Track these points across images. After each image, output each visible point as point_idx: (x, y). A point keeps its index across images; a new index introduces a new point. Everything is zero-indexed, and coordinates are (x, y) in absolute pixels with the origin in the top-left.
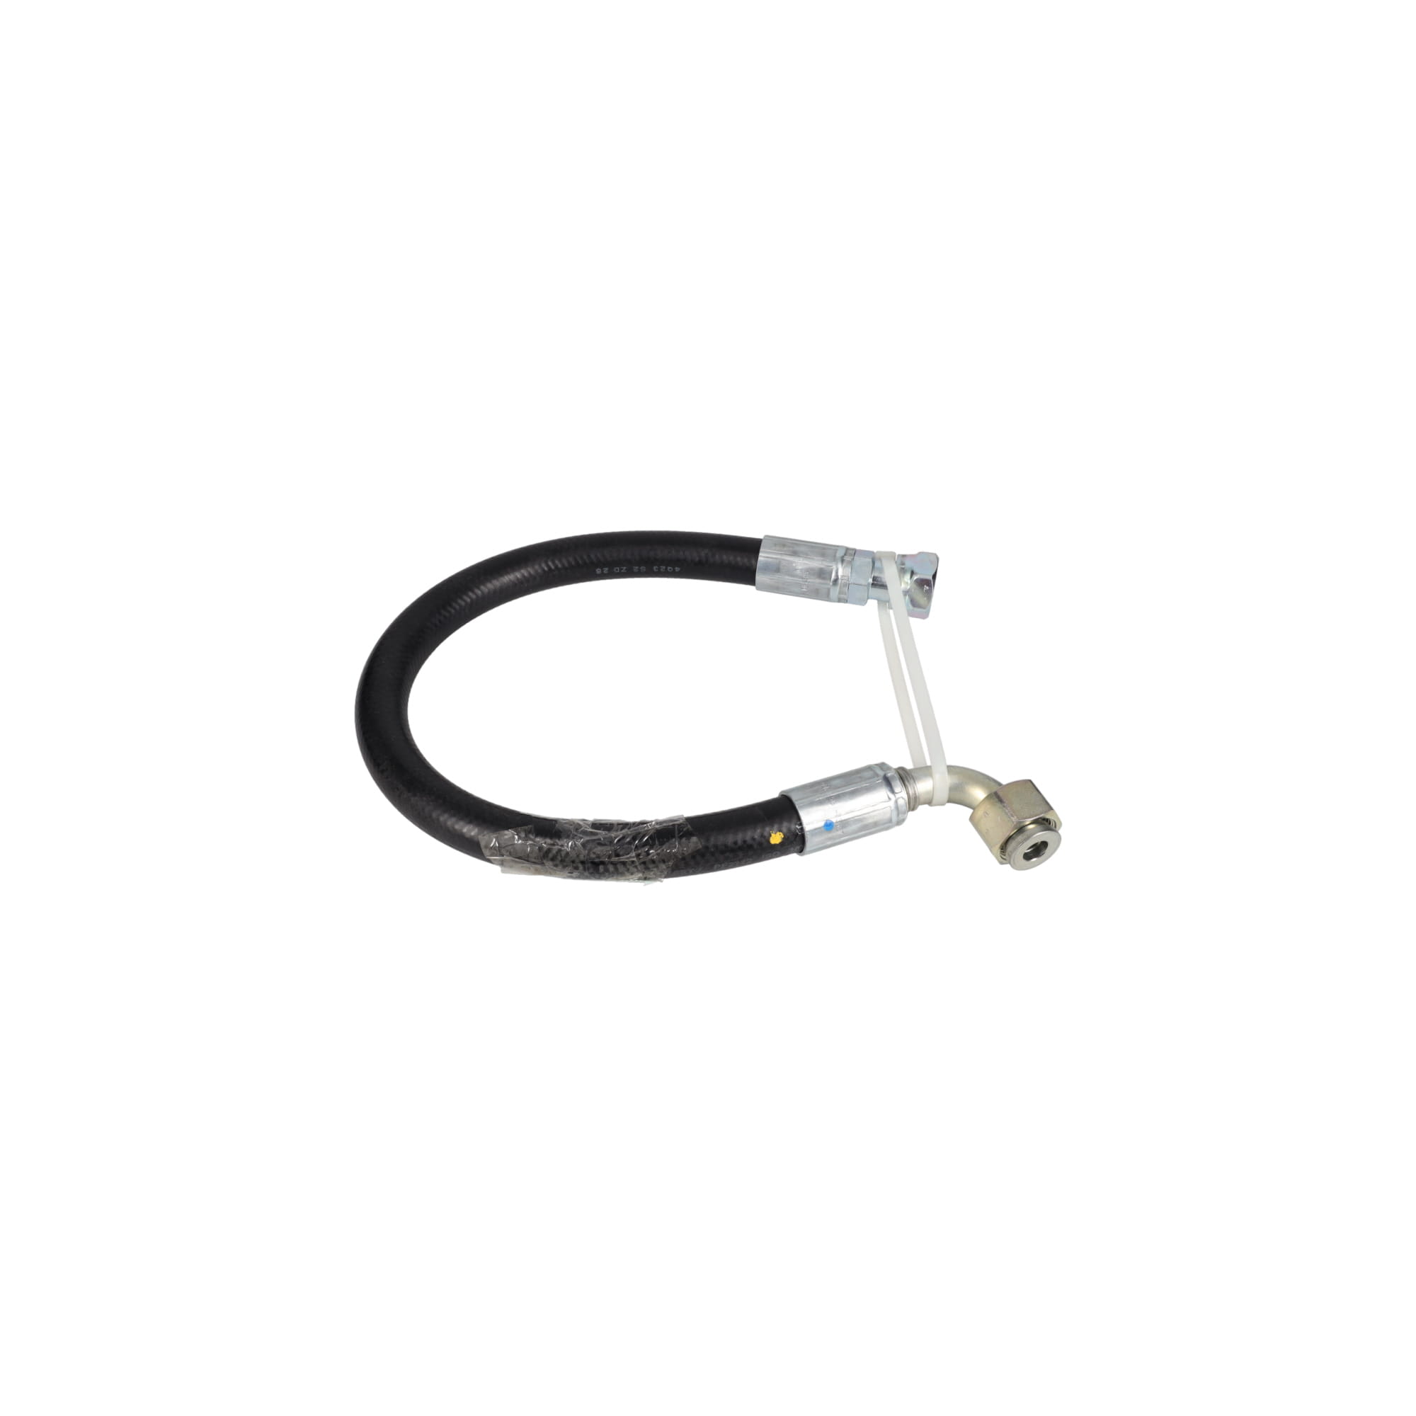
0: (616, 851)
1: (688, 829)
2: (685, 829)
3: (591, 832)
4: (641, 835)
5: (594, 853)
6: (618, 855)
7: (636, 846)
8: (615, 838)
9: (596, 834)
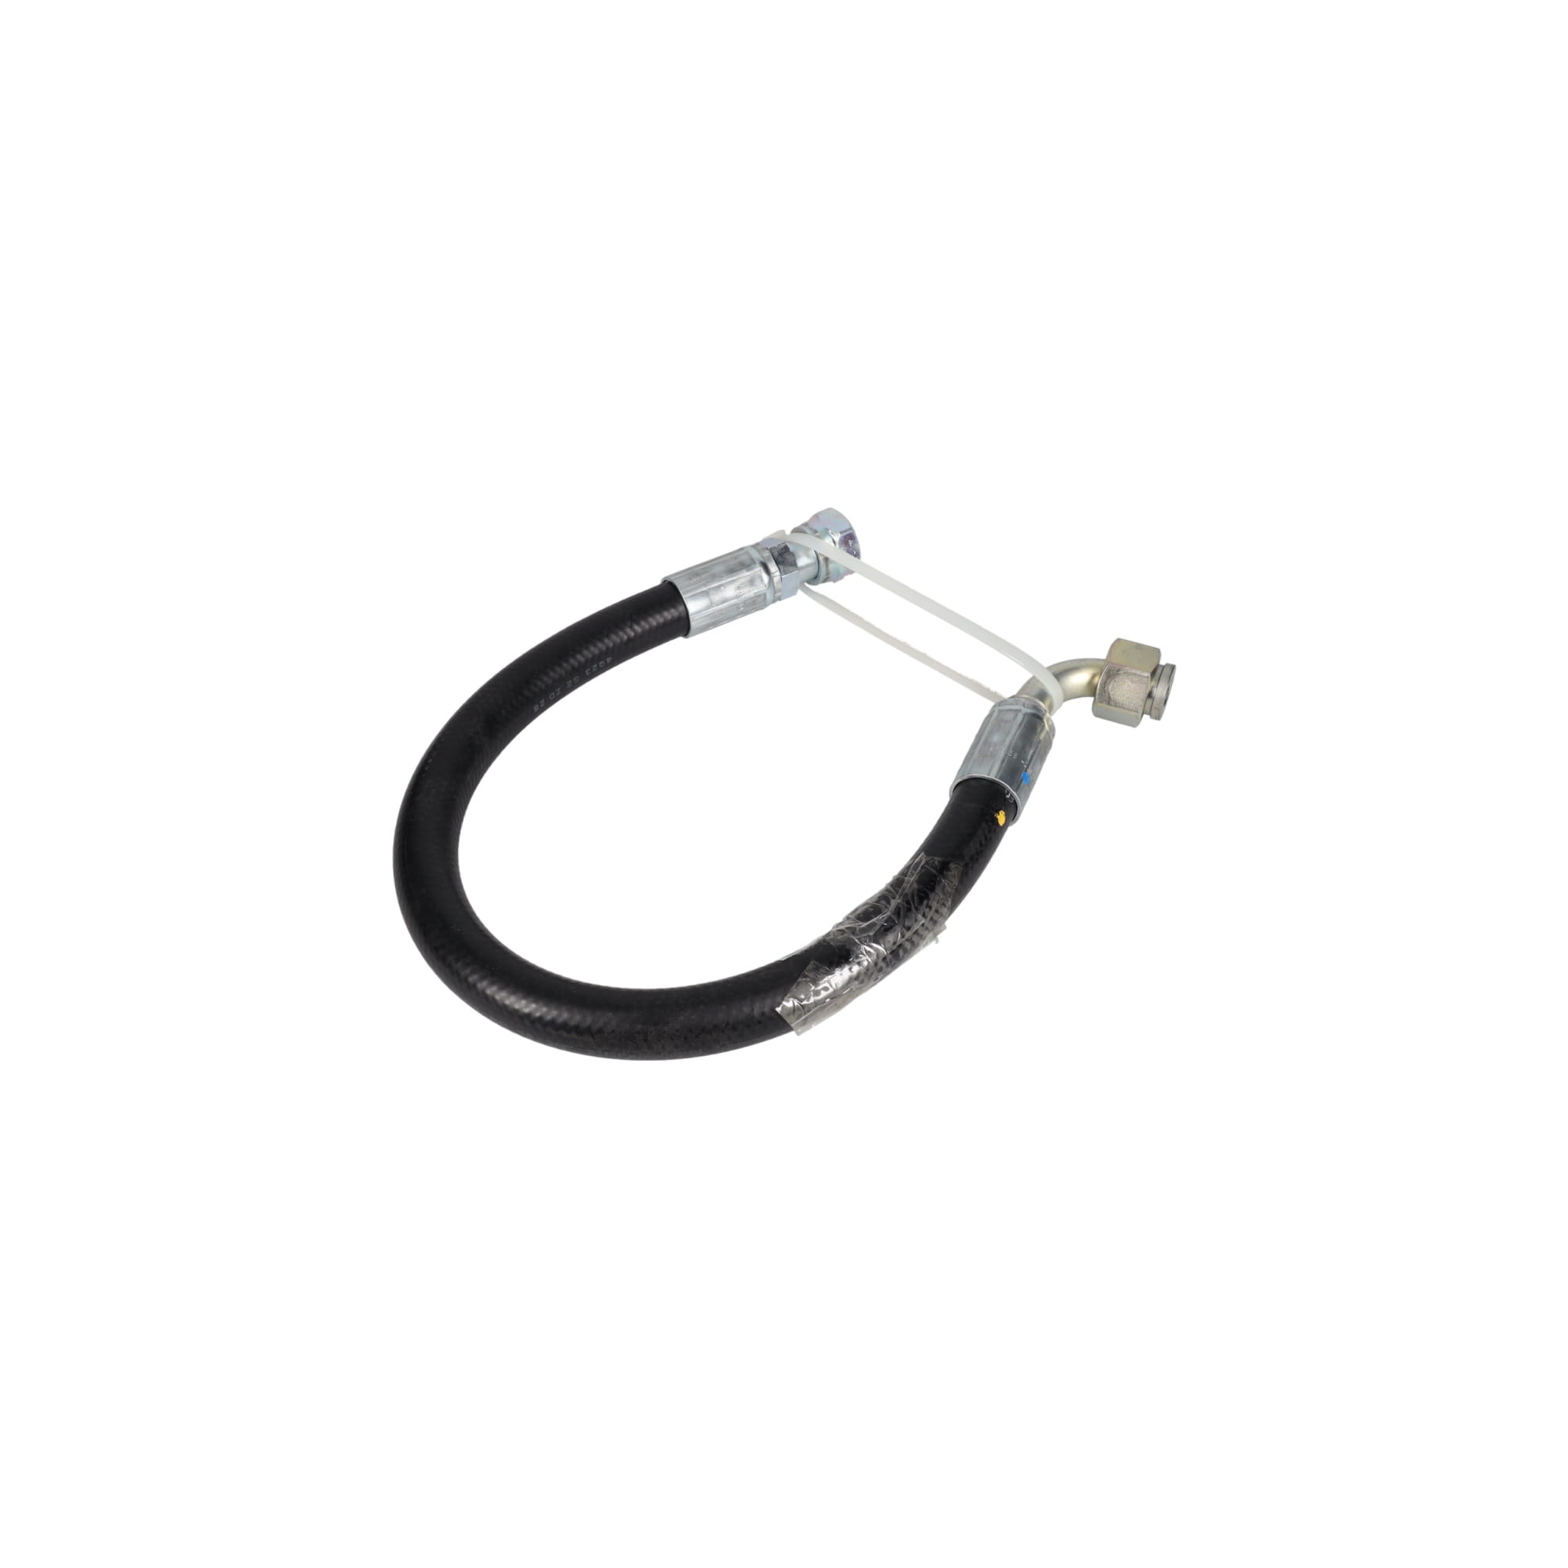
0: (904, 926)
1: (938, 862)
2: (936, 863)
3: (868, 925)
6: (908, 929)
7: (917, 908)
9: (874, 924)
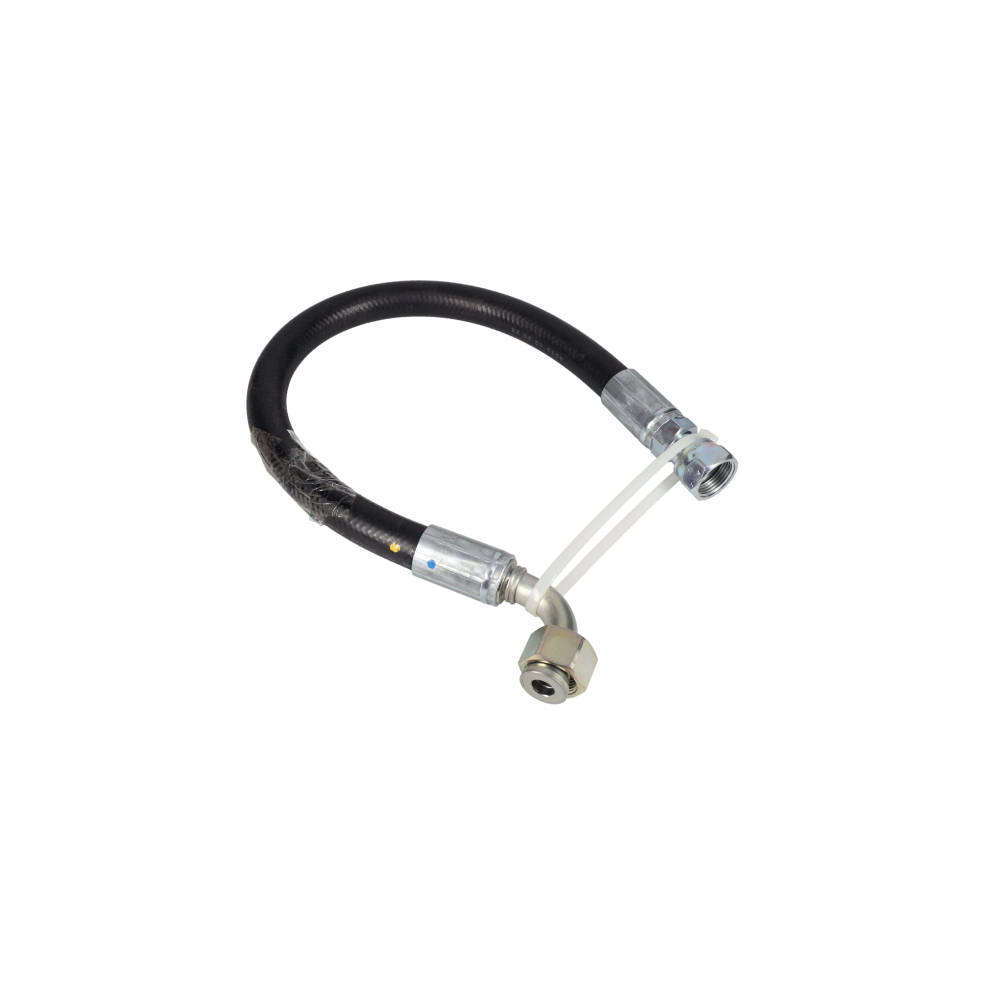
0: (304, 485)
2: (349, 501)
4: (324, 486)
5: (293, 478)
6: (303, 489)
7: (315, 491)
8: (310, 478)
